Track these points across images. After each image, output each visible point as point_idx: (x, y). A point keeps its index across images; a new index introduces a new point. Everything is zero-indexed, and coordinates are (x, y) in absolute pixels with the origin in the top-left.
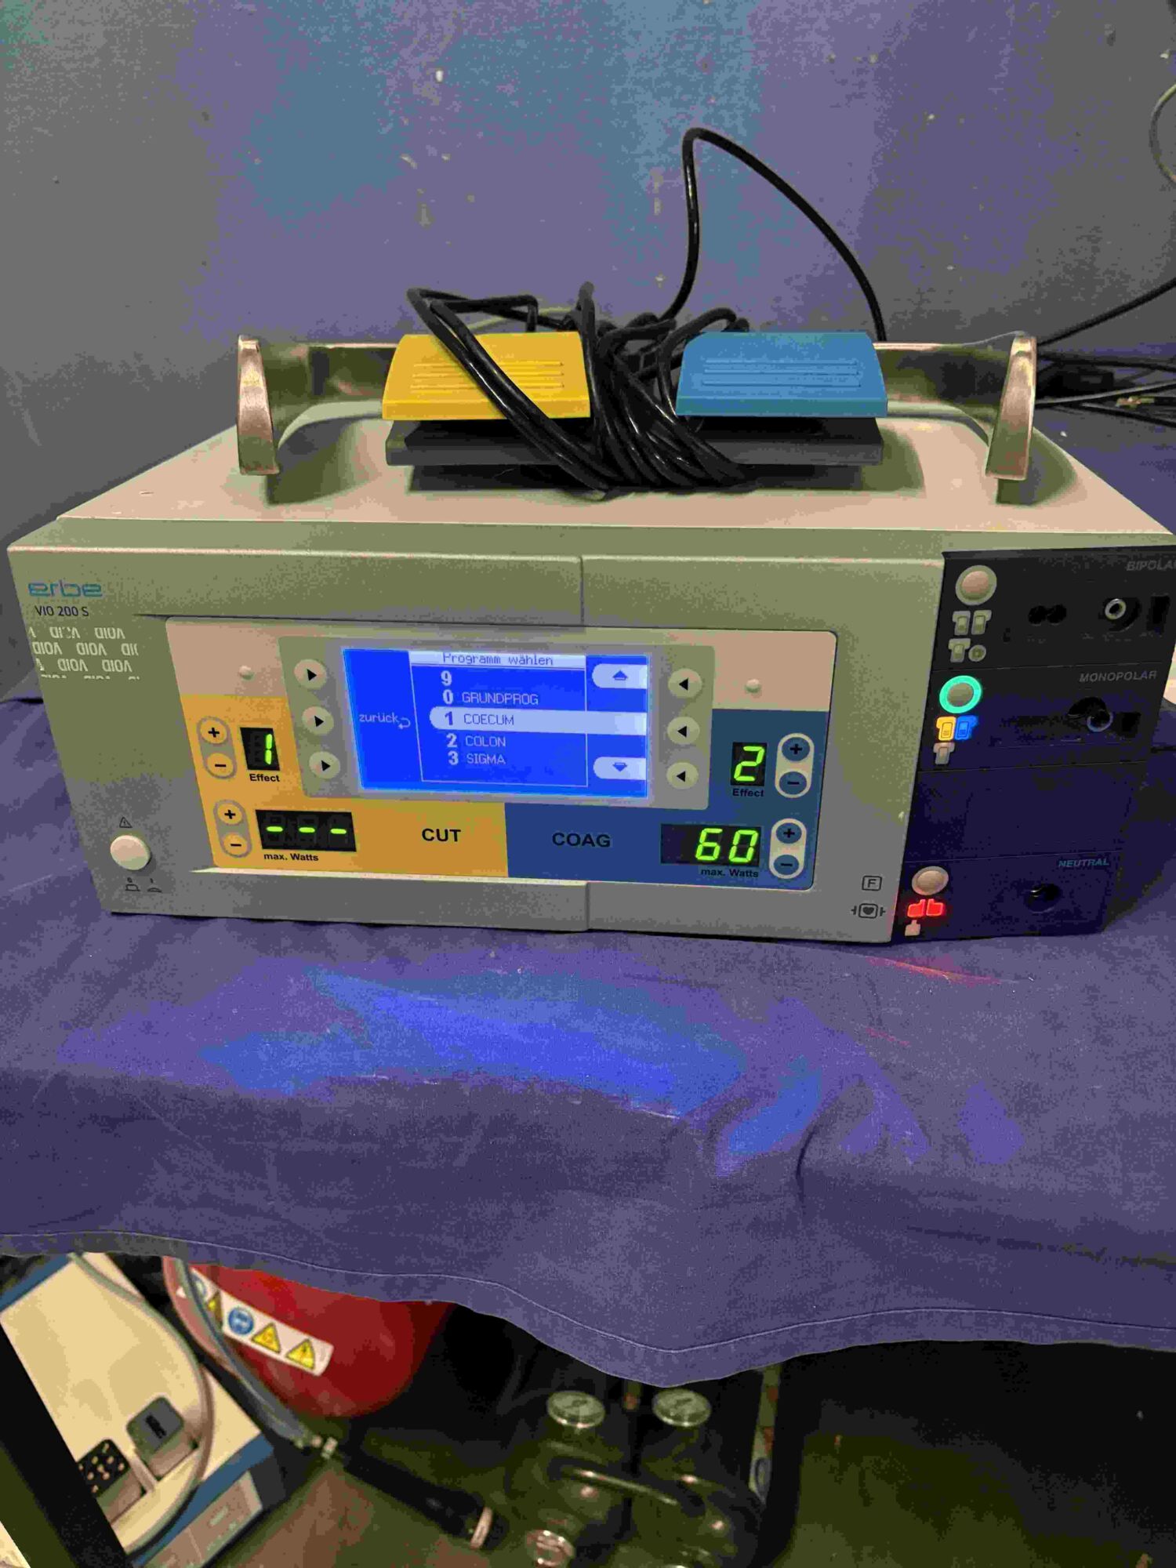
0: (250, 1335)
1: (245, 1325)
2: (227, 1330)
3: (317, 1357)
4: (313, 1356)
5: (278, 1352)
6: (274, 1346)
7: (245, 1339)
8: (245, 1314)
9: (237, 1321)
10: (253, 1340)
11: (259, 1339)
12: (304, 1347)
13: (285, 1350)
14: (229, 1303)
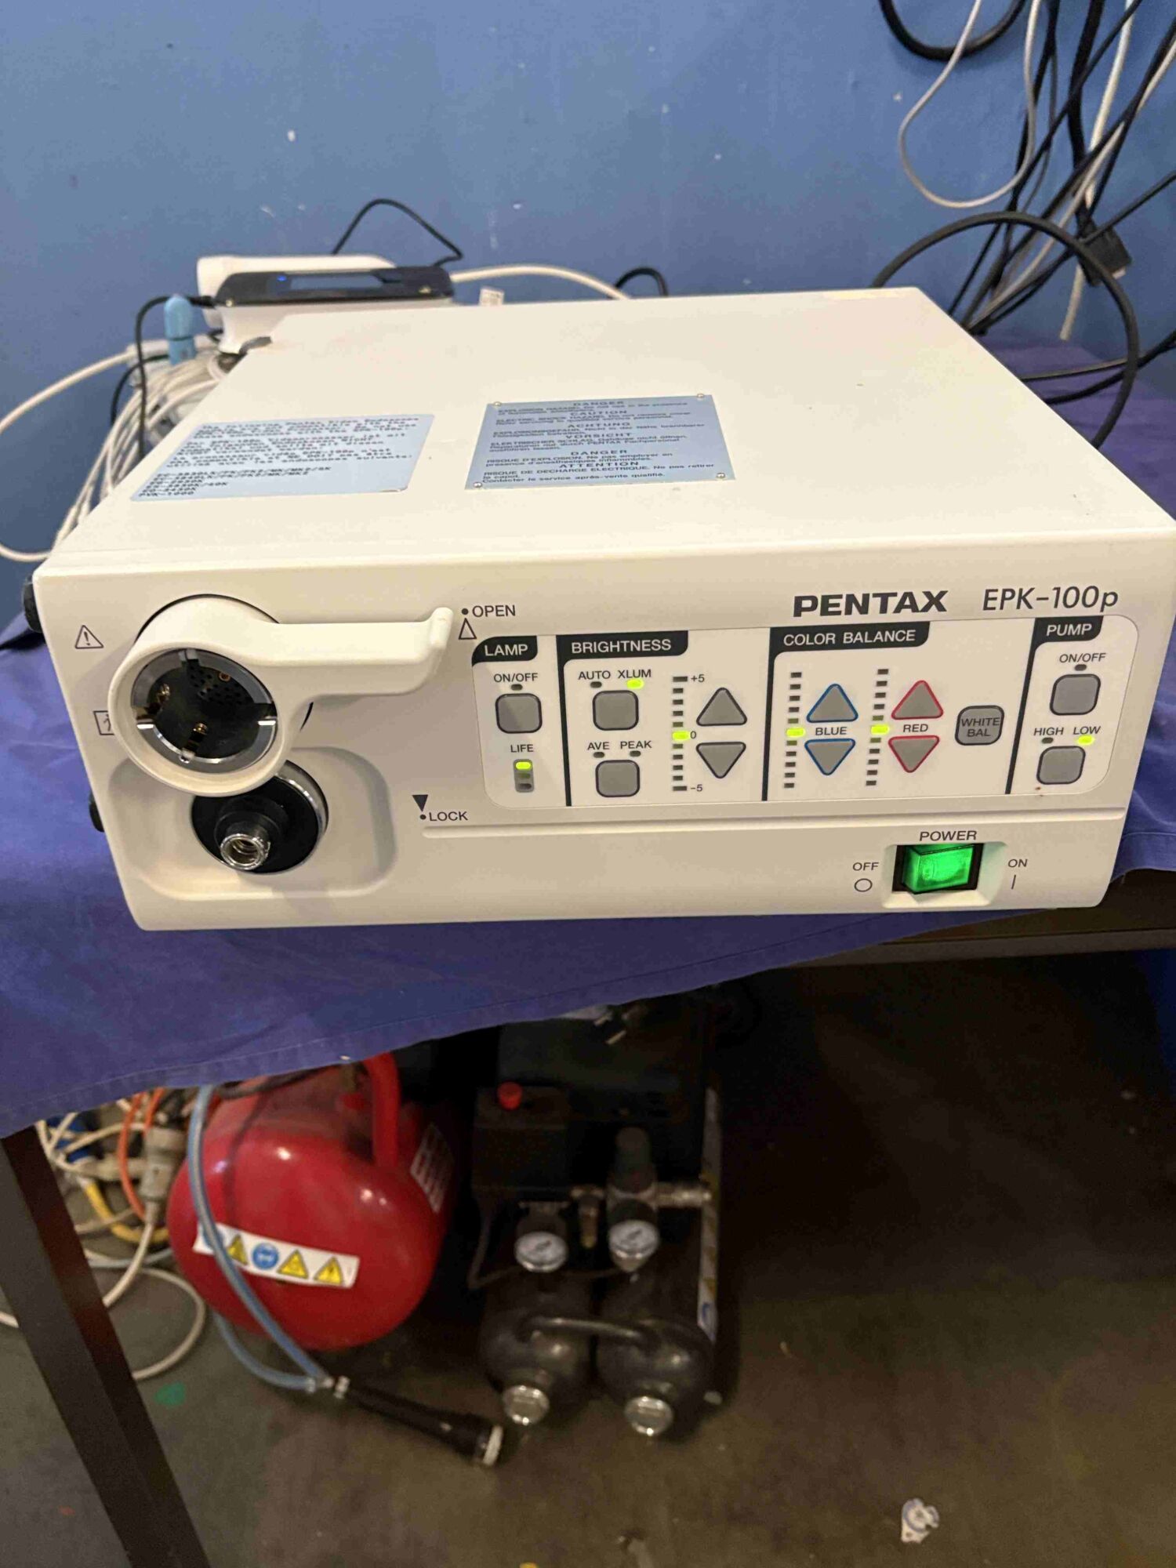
0: (277, 1266)
1: (270, 1259)
2: (252, 1269)
3: (346, 1271)
4: (341, 1274)
5: (306, 1277)
6: (301, 1273)
7: (272, 1273)
8: (269, 1248)
9: (261, 1257)
10: (280, 1271)
11: (286, 1269)
12: (331, 1266)
13: (312, 1274)
14: (251, 1242)
